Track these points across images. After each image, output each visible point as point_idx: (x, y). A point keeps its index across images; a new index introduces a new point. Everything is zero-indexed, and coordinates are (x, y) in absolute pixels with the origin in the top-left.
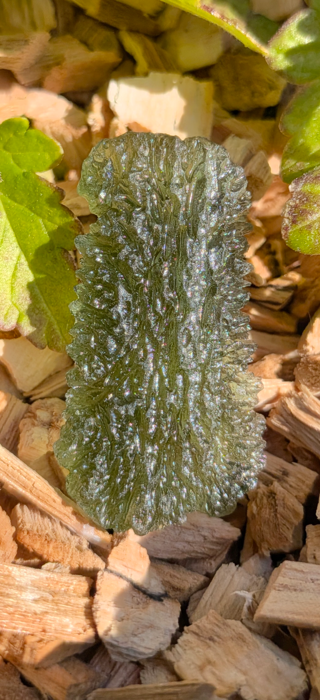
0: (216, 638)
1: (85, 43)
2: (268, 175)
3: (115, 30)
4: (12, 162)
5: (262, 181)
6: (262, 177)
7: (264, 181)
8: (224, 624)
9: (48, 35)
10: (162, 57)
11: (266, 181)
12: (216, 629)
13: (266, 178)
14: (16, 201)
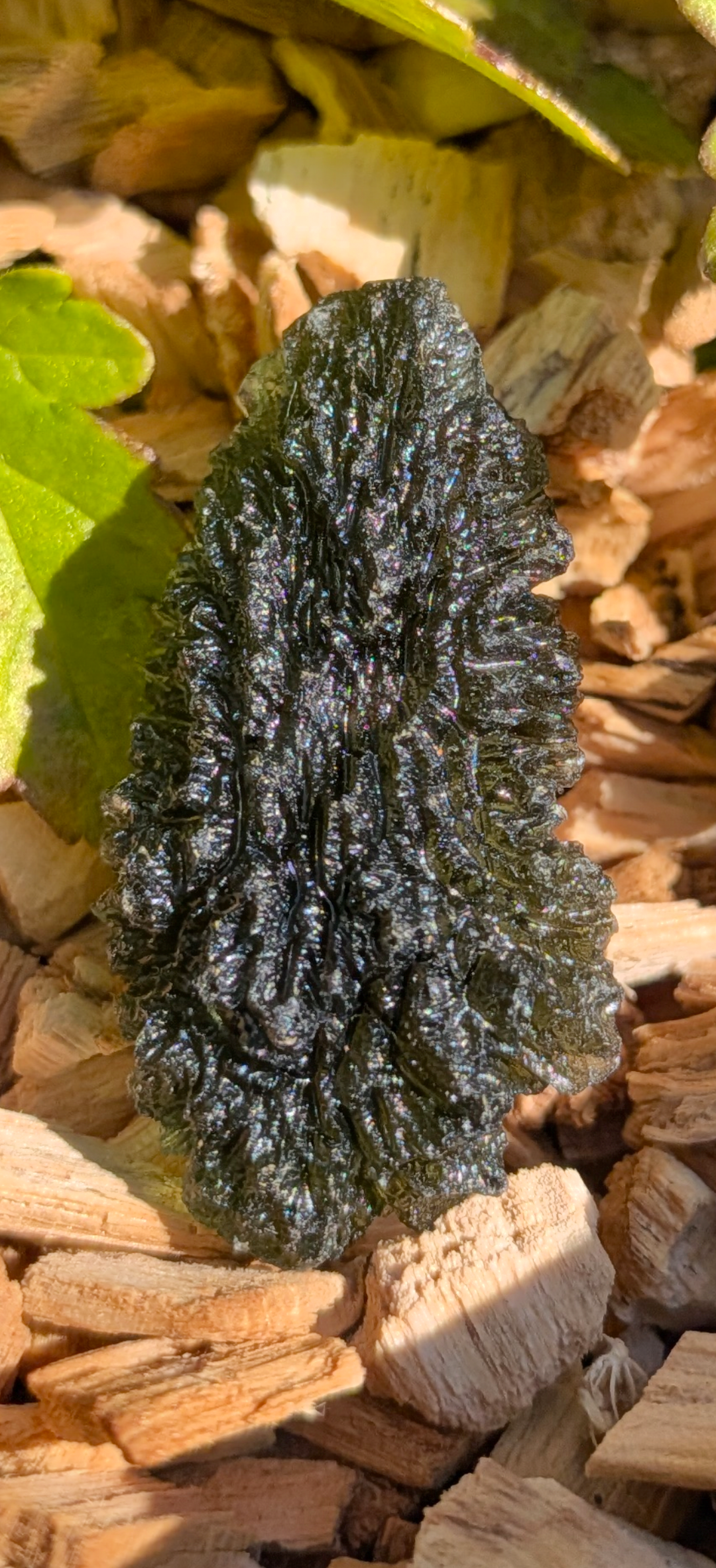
0: (509, 1527)
1: (187, 68)
2: (646, 385)
3: (264, 37)
4: (18, 376)
5: (629, 403)
6: (631, 390)
7: (637, 401)
8: (523, 1489)
9: (96, 50)
10: (382, 101)
11: (642, 402)
12: (507, 1504)
13: (642, 393)
14: (26, 473)
